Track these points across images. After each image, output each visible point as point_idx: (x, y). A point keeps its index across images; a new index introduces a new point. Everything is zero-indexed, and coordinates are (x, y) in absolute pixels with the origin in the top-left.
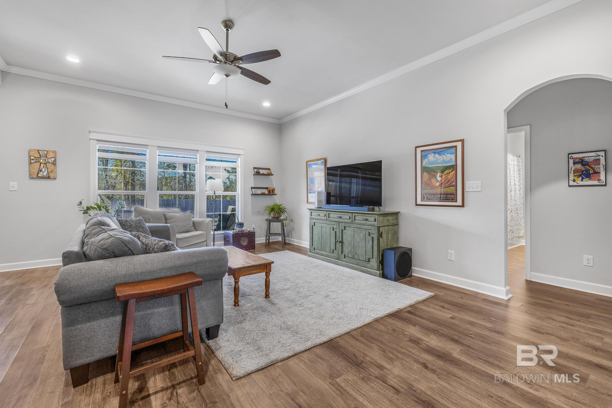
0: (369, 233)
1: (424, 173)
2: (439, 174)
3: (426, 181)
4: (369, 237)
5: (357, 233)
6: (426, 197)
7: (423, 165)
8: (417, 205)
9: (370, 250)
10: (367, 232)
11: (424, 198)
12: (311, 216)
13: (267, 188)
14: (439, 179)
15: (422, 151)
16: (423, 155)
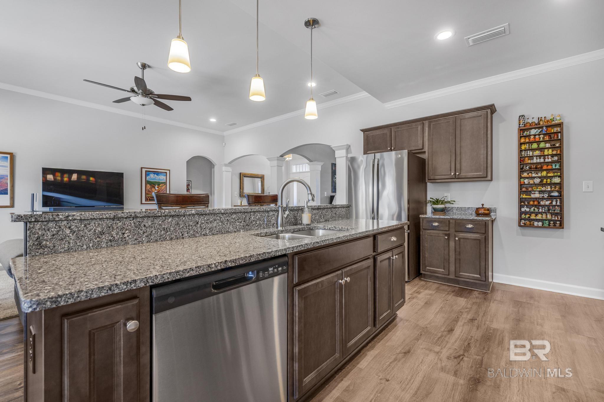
1: (147, 184)
2: (156, 186)
3: (148, 189)
6: (148, 199)
7: (147, 180)
8: (142, 204)
11: (147, 200)
14: (157, 189)
15: (146, 171)
16: (147, 173)
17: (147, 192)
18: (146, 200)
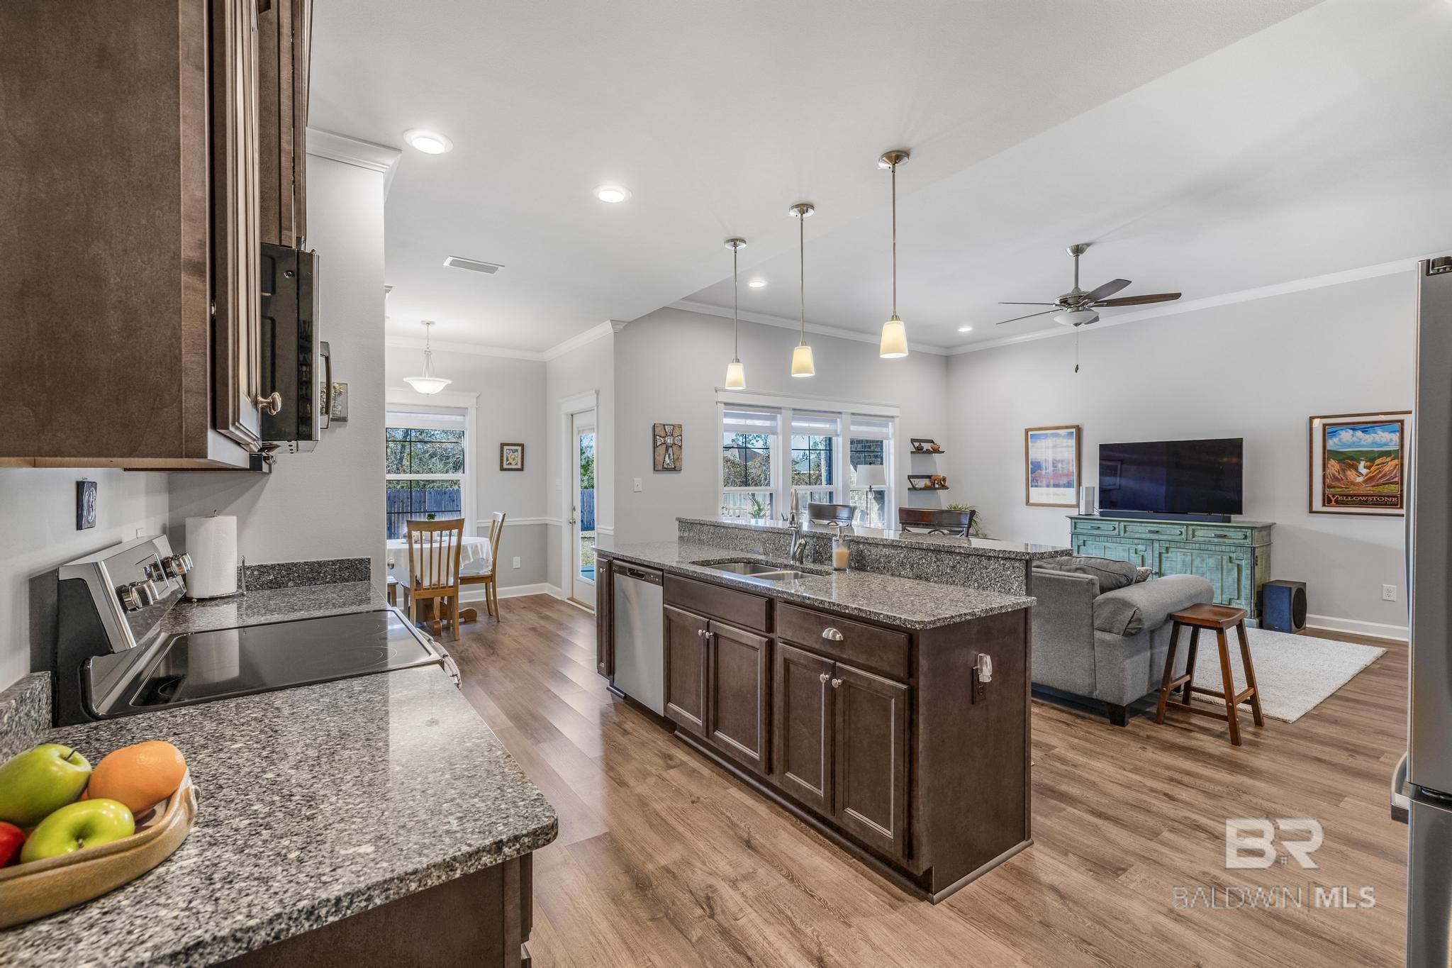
0: (1230, 558)
1: (1329, 460)
2: (1363, 462)
3: (1334, 473)
4: (1230, 564)
5: (1199, 559)
6: (1333, 500)
7: (1328, 448)
8: (1311, 512)
9: (1233, 586)
10: (1226, 558)
11: (1329, 501)
12: (1075, 528)
13: (929, 477)
14: (1364, 471)
15: (1325, 425)
16: (1327, 431)
17: (1328, 481)
18: (1327, 501)
